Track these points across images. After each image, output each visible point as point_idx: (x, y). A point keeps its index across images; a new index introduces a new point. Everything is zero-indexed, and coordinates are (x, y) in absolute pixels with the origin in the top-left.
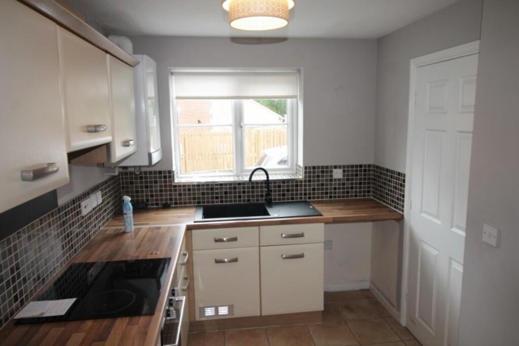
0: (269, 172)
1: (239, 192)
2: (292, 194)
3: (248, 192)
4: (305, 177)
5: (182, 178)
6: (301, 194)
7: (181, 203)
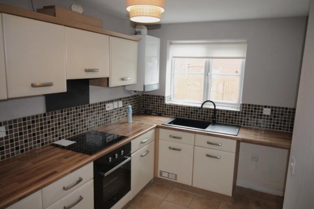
0: (216, 104)
1: (199, 114)
2: (232, 120)
3: (205, 114)
4: (243, 110)
5: (173, 101)
6: (238, 121)
7: (167, 115)
